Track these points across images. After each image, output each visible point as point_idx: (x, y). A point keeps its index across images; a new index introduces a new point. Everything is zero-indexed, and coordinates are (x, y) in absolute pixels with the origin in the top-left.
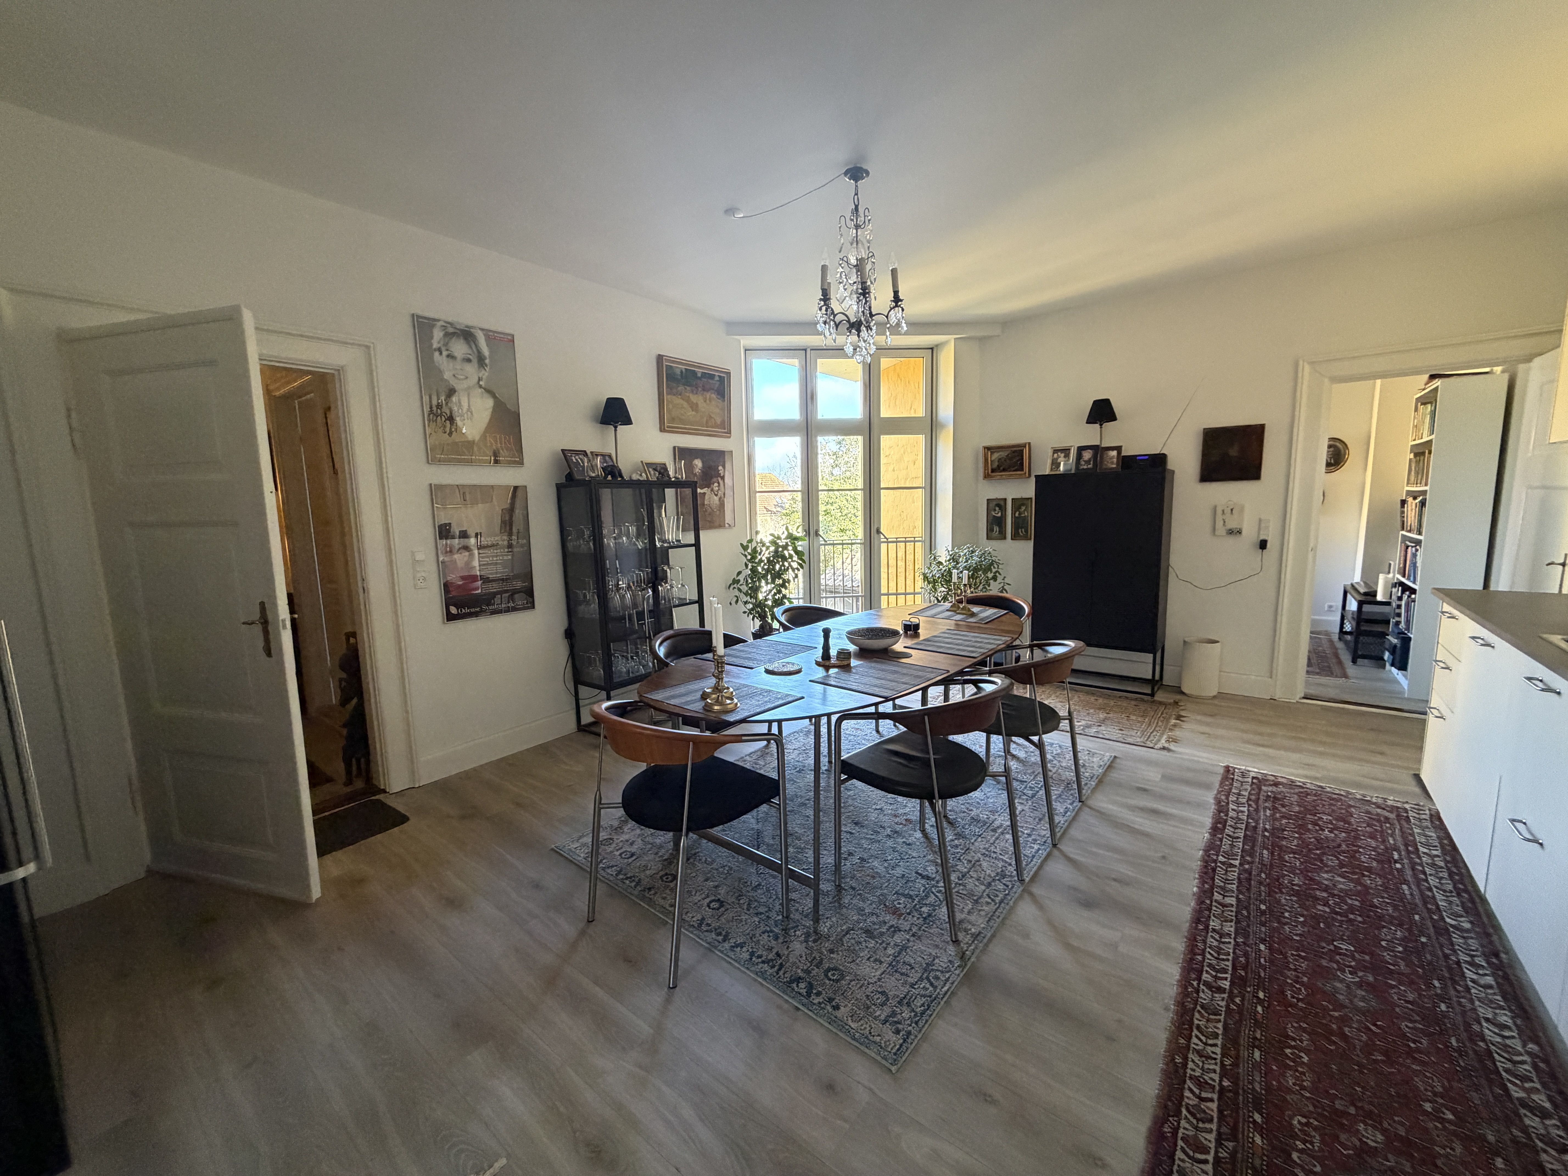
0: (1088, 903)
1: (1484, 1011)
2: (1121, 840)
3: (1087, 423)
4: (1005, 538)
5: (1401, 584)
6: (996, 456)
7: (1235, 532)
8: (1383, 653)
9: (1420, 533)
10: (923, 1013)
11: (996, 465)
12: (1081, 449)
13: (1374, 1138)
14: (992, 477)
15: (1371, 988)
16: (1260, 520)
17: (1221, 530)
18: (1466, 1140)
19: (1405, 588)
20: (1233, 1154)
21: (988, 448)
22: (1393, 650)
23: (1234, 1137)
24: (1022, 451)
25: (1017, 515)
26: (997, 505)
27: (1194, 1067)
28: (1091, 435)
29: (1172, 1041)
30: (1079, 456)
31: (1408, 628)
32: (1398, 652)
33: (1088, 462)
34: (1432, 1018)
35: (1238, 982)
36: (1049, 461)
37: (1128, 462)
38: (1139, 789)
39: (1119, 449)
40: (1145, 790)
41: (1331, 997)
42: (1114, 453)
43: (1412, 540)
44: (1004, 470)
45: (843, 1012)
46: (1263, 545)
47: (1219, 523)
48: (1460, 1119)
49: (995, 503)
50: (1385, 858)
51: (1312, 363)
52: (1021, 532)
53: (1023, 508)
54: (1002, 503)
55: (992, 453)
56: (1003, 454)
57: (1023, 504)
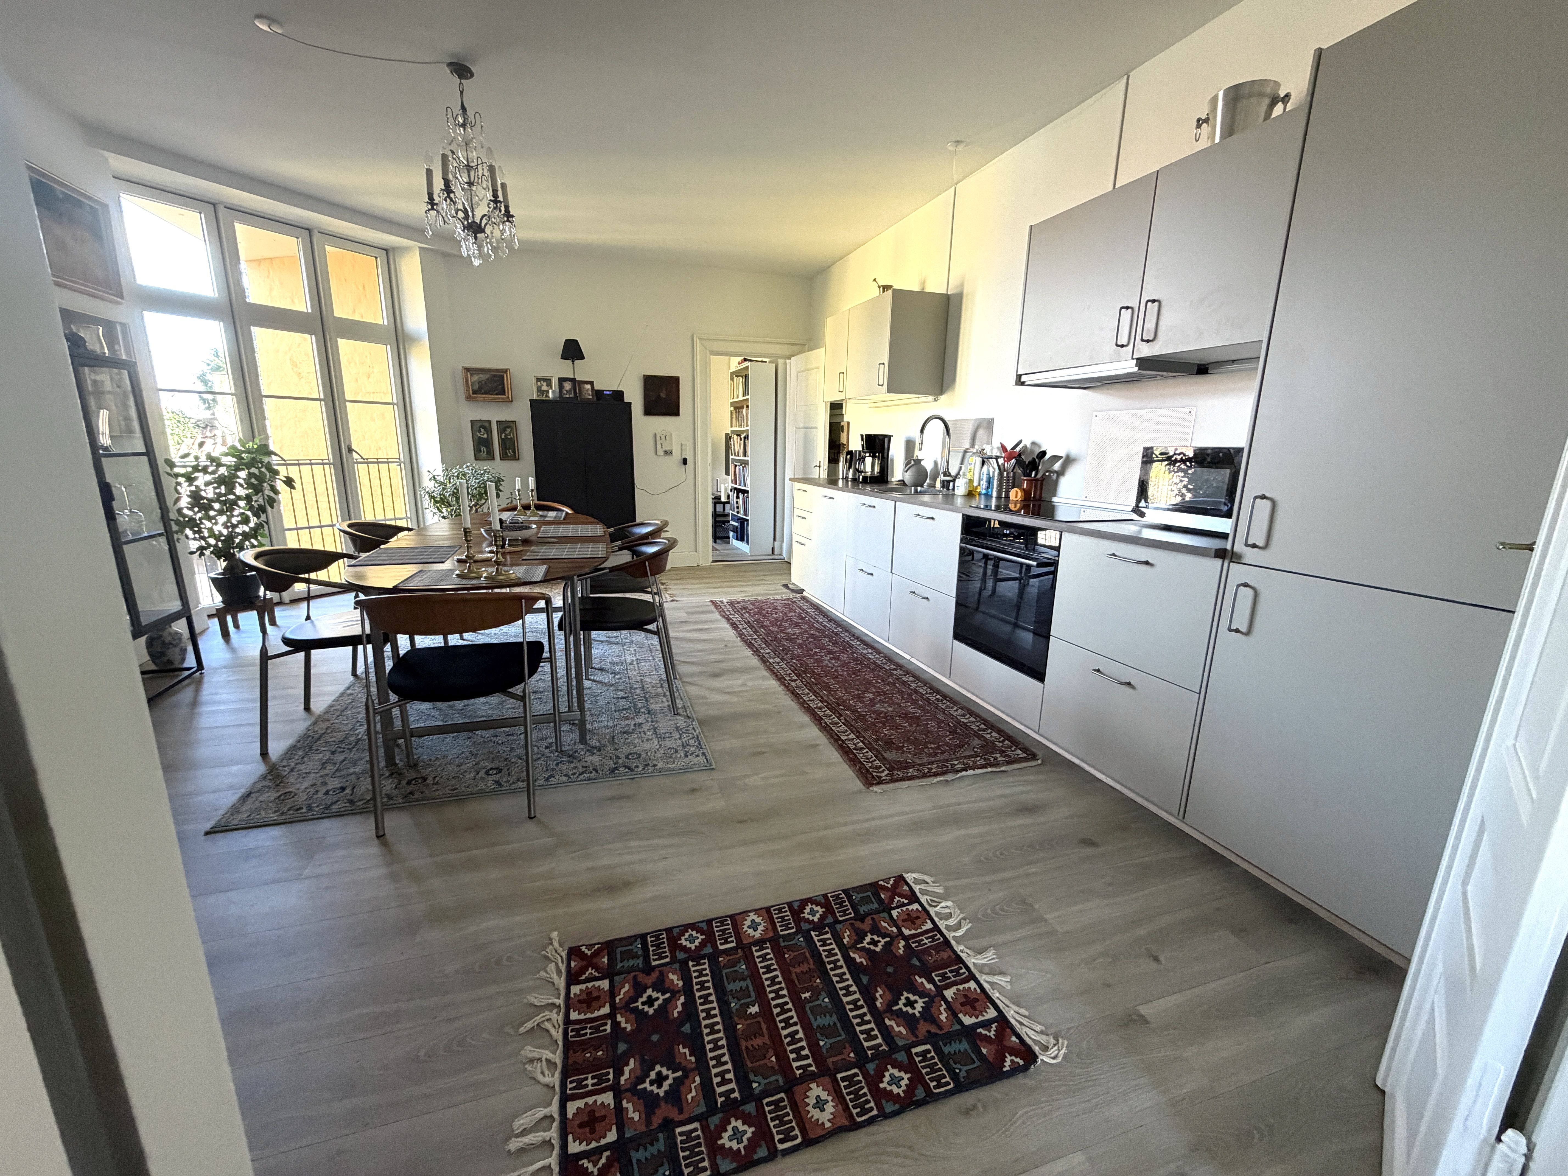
0: (716, 675)
1: (865, 652)
2: (699, 646)
3: (562, 358)
4: (493, 459)
5: (735, 489)
6: (476, 378)
7: (668, 453)
8: (728, 533)
9: (745, 456)
10: (700, 744)
11: (476, 386)
12: (562, 380)
13: (871, 696)
14: (475, 398)
15: (834, 658)
16: (682, 445)
17: (661, 452)
18: (888, 684)
19: (739, 491)
20: (845, 719)
21: (467, 370)
22: (735, 530)
23: (841, 715)
24: (503, 376)
25: (503, 436)
26: (480, 427)
27: (812, 705)
28: (565, 369)
29: (799, 703)
30: (561, 387)
31: (746, 514)
32: (739, 530)
33: (568, 392)
34: (856, 660)
35: (798, 675)
36: (535, 389)
37: (599, 394)
38: (682, 622)
39: (591, 383)
40: (685, 622)
41: (827, 666)
42: (588, 387)
43: (739, 461)
44: (485, 393)
45: (660, 765)
46: (685, 461)
47: (659, 446)
48: (883, 681)
49: (479, 424)
50: (800, 616)
51: (701, 339)
52: (510, 453)
53: (509, 430)
54: (487, 425)
55: (472, 375)
56: (484, 377)
57: (508, 427)
